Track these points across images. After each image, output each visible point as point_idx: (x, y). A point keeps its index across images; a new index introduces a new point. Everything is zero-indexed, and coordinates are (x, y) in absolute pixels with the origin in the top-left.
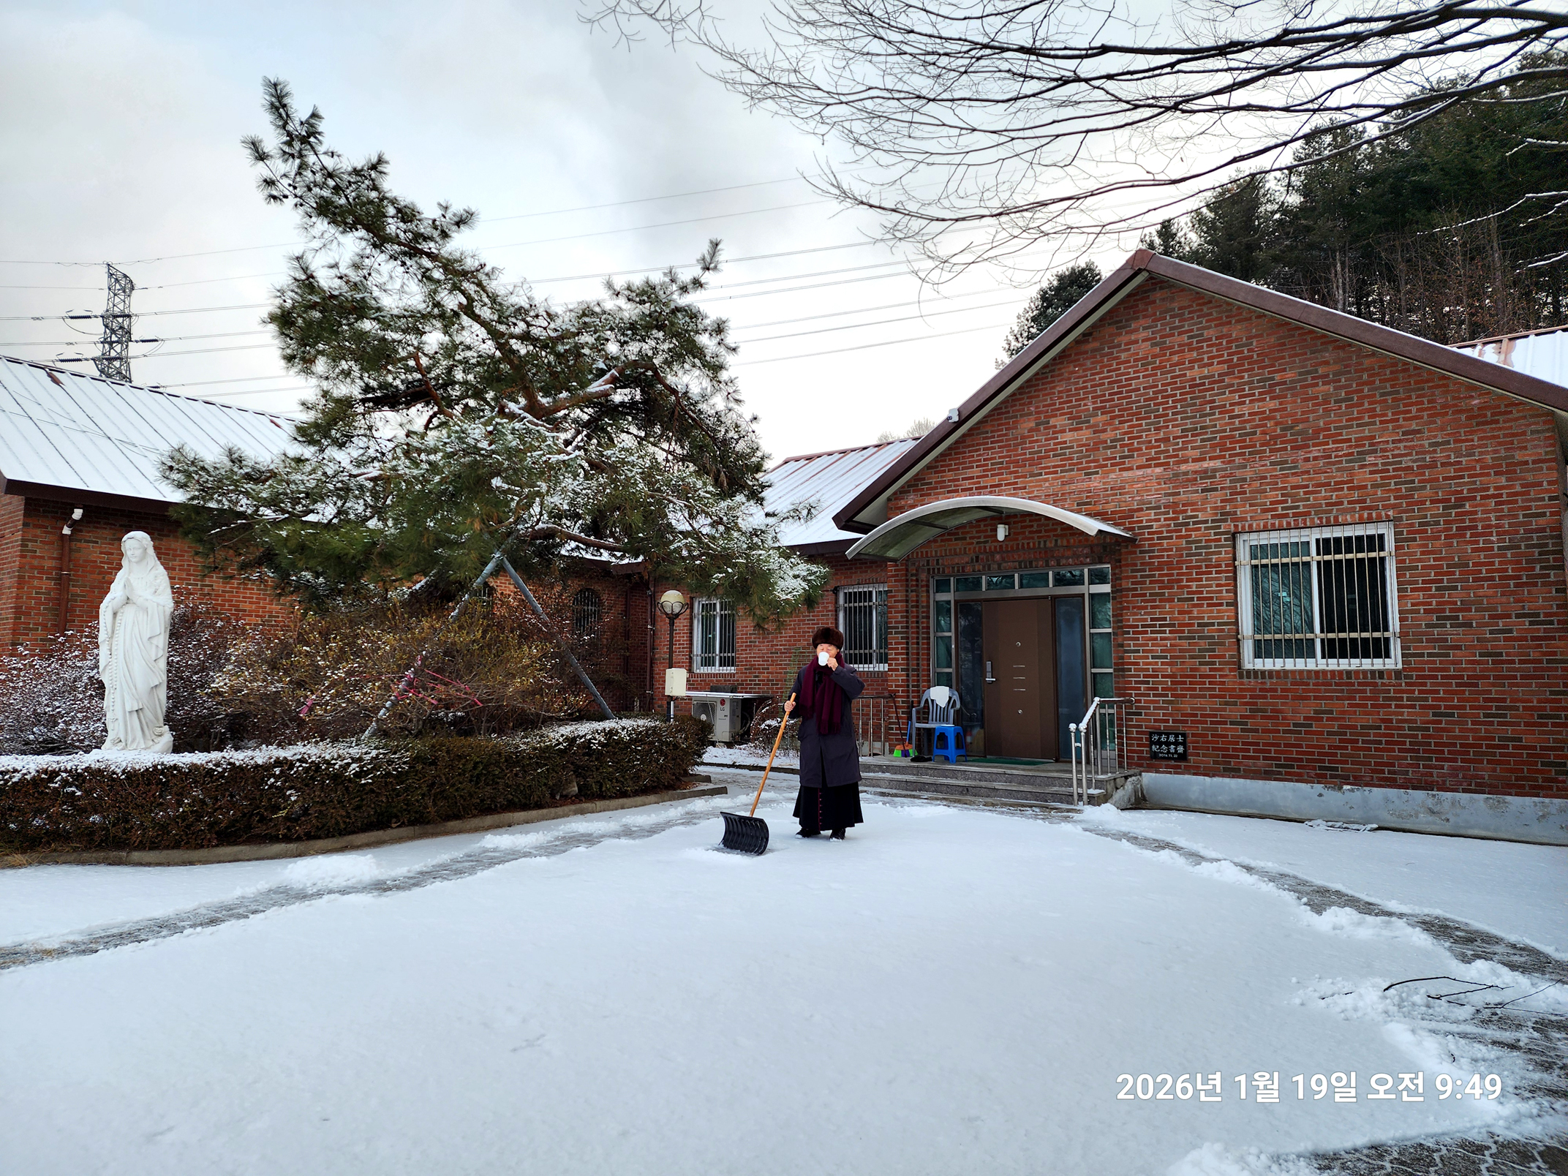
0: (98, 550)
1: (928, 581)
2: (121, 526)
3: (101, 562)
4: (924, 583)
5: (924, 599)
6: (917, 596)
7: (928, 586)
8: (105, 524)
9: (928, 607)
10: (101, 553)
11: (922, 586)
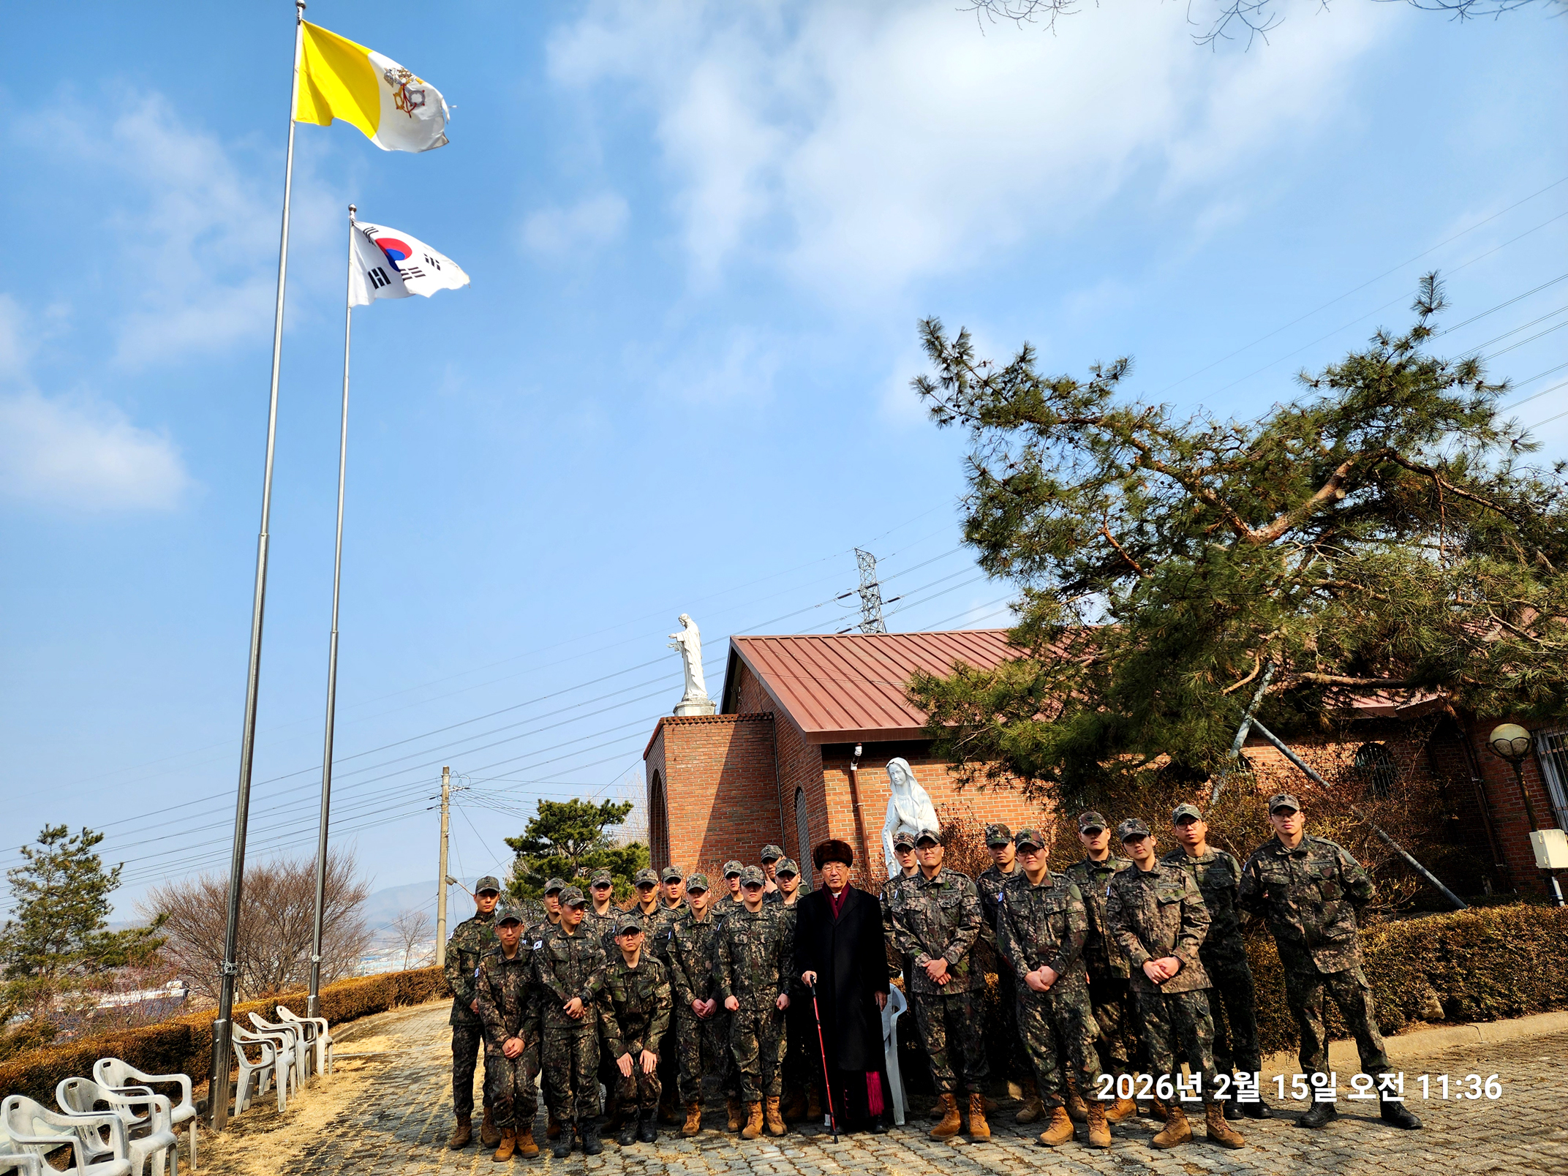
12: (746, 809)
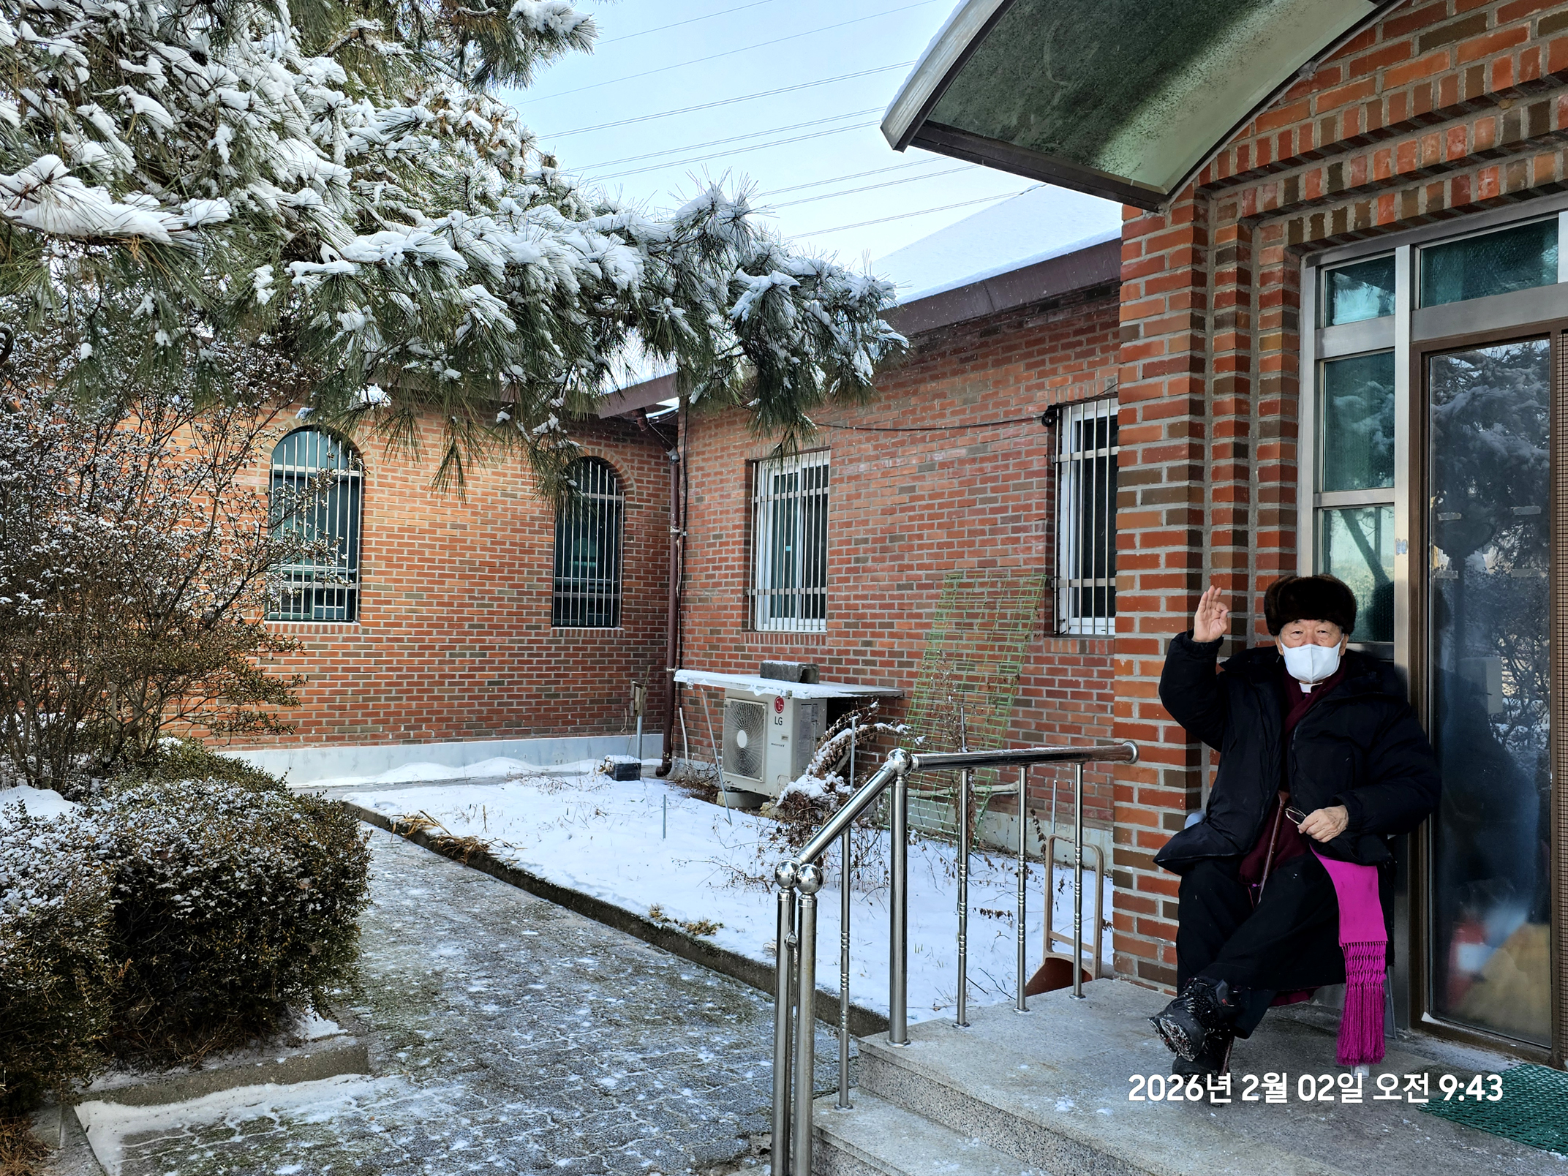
1: (1293, 278)
4: (1275, 286)
5: (1274, 353)
6: (1242, 342)
7: (1291, 299)
9: (1290, 385)
11: (1266, 302)
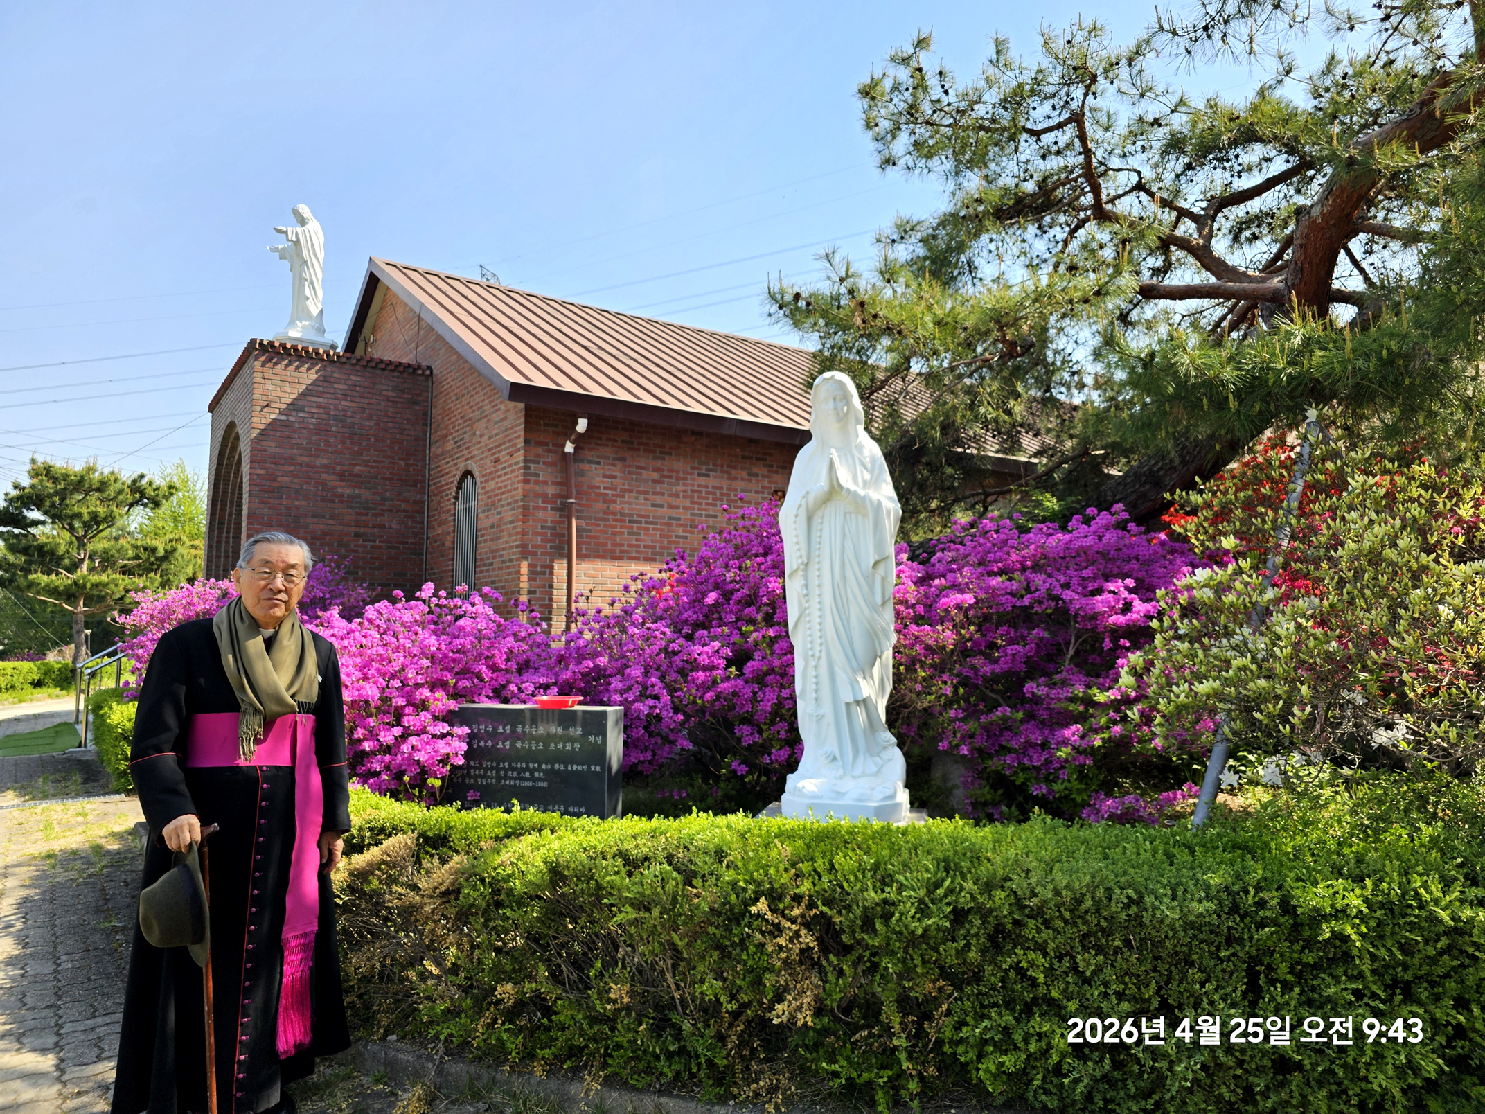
0: (601, 472)
2: (623, 442)
3: (605, 488)
8: (608, 439)
10: (605, 476)
12: (374, 494)
